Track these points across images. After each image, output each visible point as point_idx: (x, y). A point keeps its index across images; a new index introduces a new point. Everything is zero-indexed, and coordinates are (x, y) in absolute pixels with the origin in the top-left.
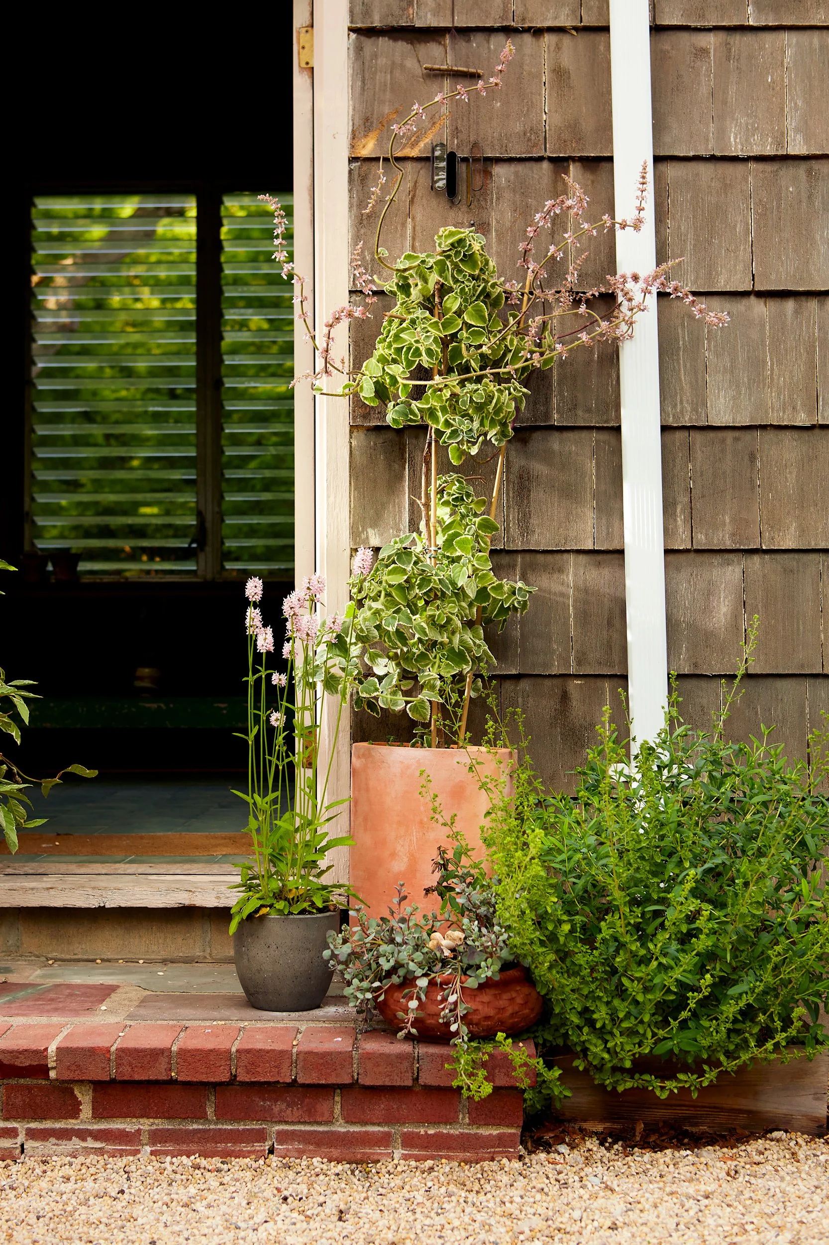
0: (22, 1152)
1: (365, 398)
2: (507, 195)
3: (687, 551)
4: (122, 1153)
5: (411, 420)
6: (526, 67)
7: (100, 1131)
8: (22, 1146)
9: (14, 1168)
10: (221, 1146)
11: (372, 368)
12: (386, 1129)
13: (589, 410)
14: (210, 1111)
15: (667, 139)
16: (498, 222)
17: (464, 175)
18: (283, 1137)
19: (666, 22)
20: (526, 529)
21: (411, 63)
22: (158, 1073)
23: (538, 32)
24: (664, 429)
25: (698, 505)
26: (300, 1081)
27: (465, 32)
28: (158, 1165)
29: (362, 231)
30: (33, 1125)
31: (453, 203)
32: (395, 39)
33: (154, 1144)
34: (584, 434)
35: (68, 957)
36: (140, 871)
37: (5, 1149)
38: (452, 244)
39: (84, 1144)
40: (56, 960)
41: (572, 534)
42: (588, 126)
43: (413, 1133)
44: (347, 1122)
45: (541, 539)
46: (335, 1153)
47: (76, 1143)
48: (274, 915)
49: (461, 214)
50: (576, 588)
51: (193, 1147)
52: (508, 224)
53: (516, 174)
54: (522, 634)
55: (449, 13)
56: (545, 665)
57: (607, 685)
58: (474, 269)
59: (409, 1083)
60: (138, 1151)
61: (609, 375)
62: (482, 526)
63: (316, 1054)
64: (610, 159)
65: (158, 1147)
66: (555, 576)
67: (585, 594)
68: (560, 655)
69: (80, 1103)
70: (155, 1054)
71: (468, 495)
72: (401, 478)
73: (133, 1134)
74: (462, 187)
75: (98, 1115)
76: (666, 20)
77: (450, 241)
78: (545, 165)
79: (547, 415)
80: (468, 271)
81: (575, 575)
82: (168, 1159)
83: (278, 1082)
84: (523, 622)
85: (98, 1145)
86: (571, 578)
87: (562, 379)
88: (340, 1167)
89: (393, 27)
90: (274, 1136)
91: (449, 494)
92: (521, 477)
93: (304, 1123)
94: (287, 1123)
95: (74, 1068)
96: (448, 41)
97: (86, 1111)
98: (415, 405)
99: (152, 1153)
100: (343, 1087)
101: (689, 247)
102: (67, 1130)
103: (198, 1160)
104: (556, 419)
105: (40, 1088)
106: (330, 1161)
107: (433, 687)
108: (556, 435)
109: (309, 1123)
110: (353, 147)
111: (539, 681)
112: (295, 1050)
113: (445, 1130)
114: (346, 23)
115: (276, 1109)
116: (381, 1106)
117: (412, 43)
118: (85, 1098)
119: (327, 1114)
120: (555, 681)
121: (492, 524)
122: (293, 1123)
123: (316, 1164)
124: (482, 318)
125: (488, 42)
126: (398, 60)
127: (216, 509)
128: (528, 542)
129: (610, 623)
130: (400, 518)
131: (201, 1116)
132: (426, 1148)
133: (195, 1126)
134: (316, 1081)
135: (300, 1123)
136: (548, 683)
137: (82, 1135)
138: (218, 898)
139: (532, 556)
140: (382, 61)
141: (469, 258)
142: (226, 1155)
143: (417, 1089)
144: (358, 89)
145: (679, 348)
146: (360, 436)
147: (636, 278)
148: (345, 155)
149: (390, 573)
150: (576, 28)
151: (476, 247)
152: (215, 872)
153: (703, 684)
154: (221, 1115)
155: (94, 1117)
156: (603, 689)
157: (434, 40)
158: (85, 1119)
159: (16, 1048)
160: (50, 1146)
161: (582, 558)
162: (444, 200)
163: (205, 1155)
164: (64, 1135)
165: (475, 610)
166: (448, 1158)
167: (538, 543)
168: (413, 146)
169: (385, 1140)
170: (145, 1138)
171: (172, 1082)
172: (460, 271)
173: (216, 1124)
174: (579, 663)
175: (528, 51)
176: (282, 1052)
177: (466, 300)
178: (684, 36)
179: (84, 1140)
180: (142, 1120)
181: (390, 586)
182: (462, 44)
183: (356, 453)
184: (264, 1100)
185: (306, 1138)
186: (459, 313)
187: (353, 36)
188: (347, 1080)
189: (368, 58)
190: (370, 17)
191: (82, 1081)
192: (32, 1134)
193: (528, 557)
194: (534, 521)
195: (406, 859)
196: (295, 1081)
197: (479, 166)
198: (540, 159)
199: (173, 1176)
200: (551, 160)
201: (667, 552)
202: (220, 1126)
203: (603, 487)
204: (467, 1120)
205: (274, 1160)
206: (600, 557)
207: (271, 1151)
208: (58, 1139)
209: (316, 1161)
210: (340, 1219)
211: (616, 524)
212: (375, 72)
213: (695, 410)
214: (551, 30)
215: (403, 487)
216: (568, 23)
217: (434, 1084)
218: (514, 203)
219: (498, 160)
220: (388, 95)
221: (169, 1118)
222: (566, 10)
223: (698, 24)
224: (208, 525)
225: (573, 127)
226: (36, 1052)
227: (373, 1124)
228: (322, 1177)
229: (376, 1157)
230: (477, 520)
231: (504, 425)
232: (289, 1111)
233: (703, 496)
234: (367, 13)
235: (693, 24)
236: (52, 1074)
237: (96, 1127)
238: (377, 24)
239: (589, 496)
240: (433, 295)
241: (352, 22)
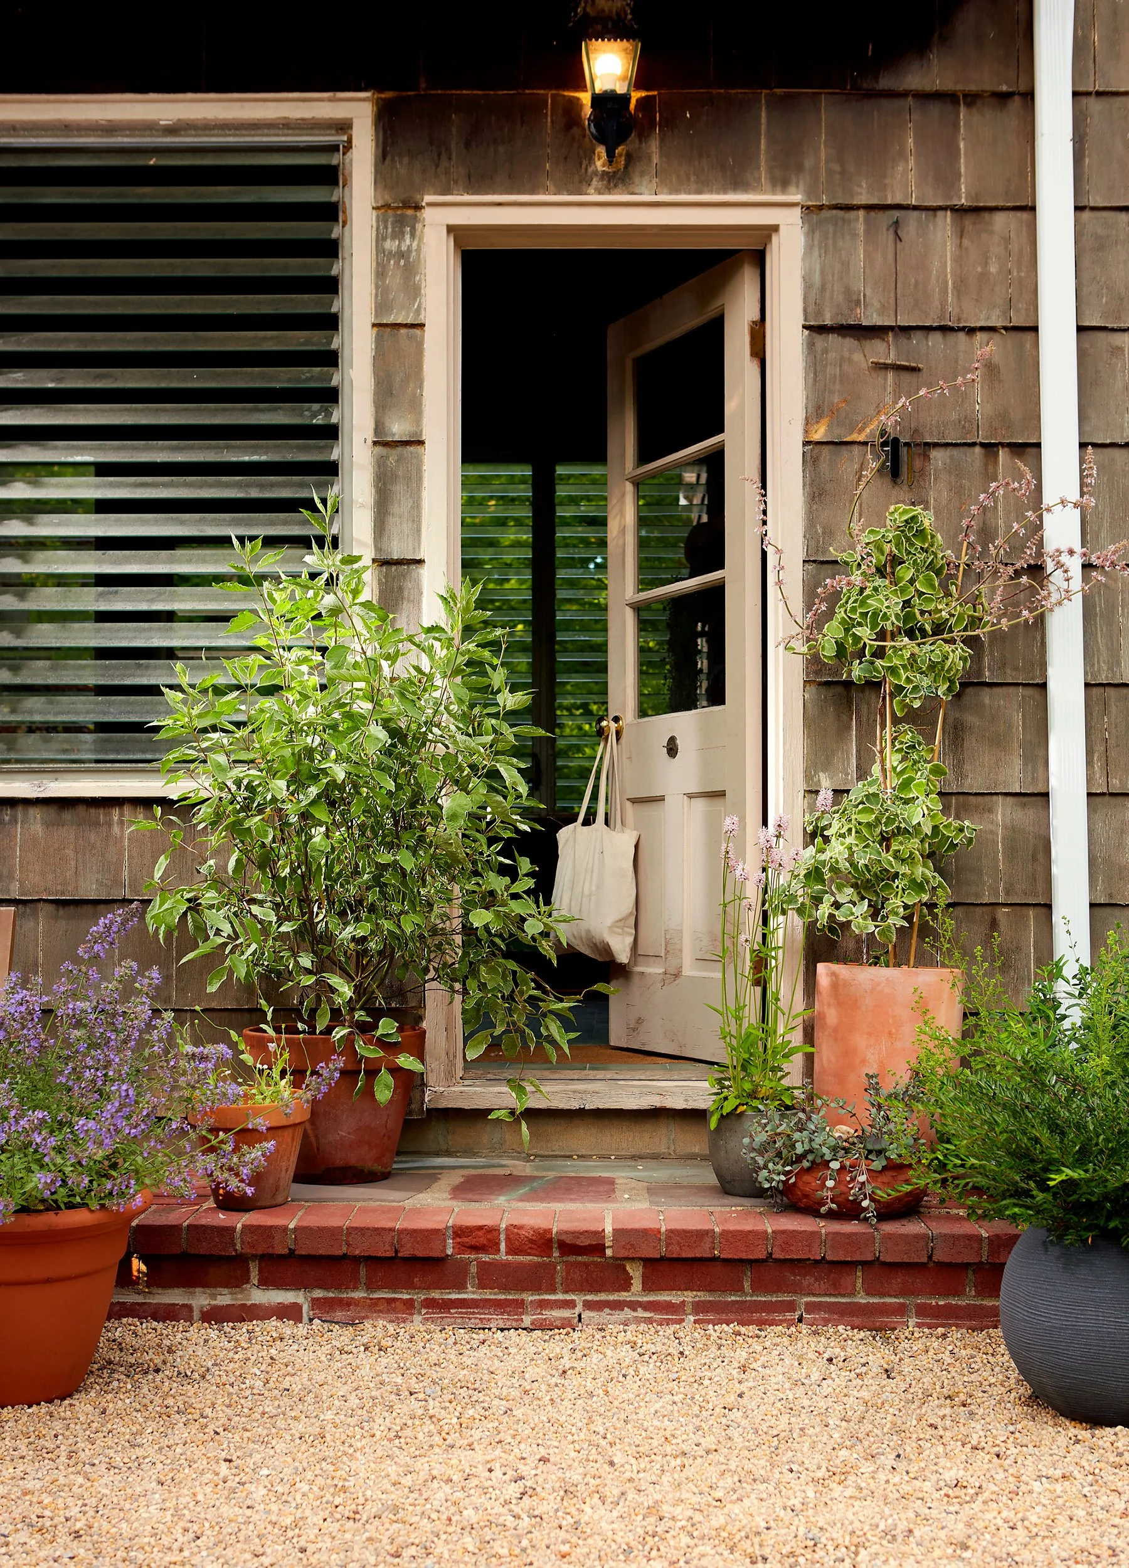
0: (580, 1320)
1: (825, 656)
2: (944, 476)
3: (1103, 794)
4: (668, 1322)
5: (875, 677)
6: (960, 362)
7: (649, 1302)
8: (580, 1316)
9: (576, 1335)
10: (756, 1316)
11: (833, 630)
12: (902, 1300)
13: (1016, 669)
14: (747, 1285)
15: (1087, 428)
16: (935, 500)
17: (906, 459)
18: (811, 1308)
19: (1087, 324)
20: (960, 774)
21: (857, 357)
22: (702, 1252)
23: (971, 331)
24: (1087, 685)
25: (1112, 754)
26: (828, 1258)
27: (906, 330)
28: (702, 1332)
29: (814, 507)
30: (589, 1297)
31: (895, 482)
32: (844, 336)
33: (697, 1314)
34: (1012, 689)
35: (546, 1153)
36: (608, 1077)
37: (565, 1319)
38: (906, 521)
39: (635, 1314)
40: (537, 1156)
41: (1001, 778)
42: (1016, 415)
43: (925, 1304)
44: (868, 1294)
45: (974, 783)
46: (857, 1321)
47: (628, 1313)
48: (749, 1113)
49: (902, 492)
50: (1005, 827)
51: (732, 1316)
52: (944, 502)
53: (951, 457)
54: (956, 867)
55: (892, 313)
56: (977, 895)
57: (1031, 912)
58: (923, 542)
59: (925, 1260)
60: (683, 1320)
61: (1034, 638)
62: (932, 771)
63: (843, 1234)
64: (1038, 445)
65: (701, 1317)
66: (986, 816)
67: (1013, 834)
68: (990, 886)
69: (631, 1278)
70: (701, 1235)
71: (920, 744)
72: (849, 728)
73: (679, 1305)
74: (904, 469)
75: (647, 1287)
76: (1087, 323)
77: (906, 517)
78: (977, 449)
79: (980, 672)
80: (919, 544)
81: (1003, 815)
82: (711, 1326)
83: (809, 1259)
84: (957, 856)
85: (647, 1315)
86: (999, 817)
87: (991, 643)
88: (862, 1334)
89: (842, 325)
90: (803, 1308)
91: (902, 743)
92: (955, 728)
93: (830, 1295)
94: (814, 1295)
95: (628, 1246)
96: (891, 339)
97: (637, 1284)
98: (879, 663)
99: (695, 1322)
100: (864, 1264)
101: (1106, 525)
102: (620, 1301)
103: (737, 1328)
104: (987, 677)
105: (595, 1264)
106: (853, 1329)
107: (896, 914)
108: (987, 690)
109: (834, 1295)
110: (806, 432)
111: (972, 908)
112: (823, 1231)
113: (953, 1301)
114: (801, 321)
115: (805, 1283)
116: (898, 1280)
117: (858, 340)
118: (635, 1272)
119: (850, 1287)
120: (985, 909)
121: (943, 769)
122: (819, 1295)
123: (842, 1331)
124: (933, 587)
125: (927, 339)
126: (846, 354)
127: (550, 752)
128: (962, 785)
129: (1034, 858)
130: (848, 764)
131: (738, 1289)
132: (937, 1317)
133: (733, 1298)
134: (842, 1259)
135: (826, 1295)
136: (979, 910)
137: (633, 1305)
138: (686, 1100)
139: (966, 797)
140: (832, 355)
141: (921, 533)
142: (761, 1324)
143: (931, 1265)
144: (811, 381)
145: (1096, 614)
146: (813, 689)
147: (1071, 552)
148: (799, 438)
149: (860, 812)
150: (1006, 328)
151: (927, 523)
152: (676, 1077)
153: (1117, 912)
154: (757, 1288)
155: (644, 1290)
156: (1028, 916)
157: (878, 337)
158: (636, 1291)
159: (577, 1229)
160: (605, 1315)
161: (1009, 799)
162: (888, 480)
163: (742, 1323)
164: (617, 1306)
165: (927, 845)
166: (957, 1326)
167: (971, 787)
168: (860, 431)
169: (901, 1310)
170: (688, 1309)
171: (714, 1259)
172: (912, 544)
173: (752, 1296)
174: (1008, 893)
175: (962, 347)
176: (812, 1233)
177: (917, 571)
178: (1101, 335)
179: (635, 1310)
180: (686, 1293)
181: (860, 823)
182: (903, 341)
183: (809, 705)
184: (795, 1275)
185: (831, 1308)
186: (912, 581)
187: (806, 332)
188: (870, 1258)
189: (819, 352)
190: (822, 315)
191: (633, 1259)
192: (588, 1305)
193: (961, 798)
194: (967, 767)
195: (875, 1066)
196: (824, 1258)
197: (920, 450)
198: (974, 444)
199: (719, 1341)
200: (982, 445)
201: (1089, 795)
202: (755, 1298)
203: (1028, 737)
204: (973, 1293)
205: (803, 1327)
206: (1025, 799)
207: (800, 1320)
208: (611, 1309)
209: (841, 1328)
210: (888, 1377)
211: (1041, 770)
212: (825, 366)
213: (1111, 669)
214: (983, 329)
215: (851, 736)
216: (999, 324)
217: (947, 1260)
218: (950, 483)
219: (936, 445)
220: (837, 386)
221: (710, 1290)
222: (997, 312)
223: (1115, 326)
224: (543, 766)
225: (1003, 417)
226: (596, 1233)
227: (890, 1296)
228: (850, 1342)
229: (893, 1325)
230: (929, 766)
231: (951, 682)
232: (817, 1285)
233: (1118, 746)
234: (819, 313)
235: (1110, 326)
236: (609, 1252)
237: (645, 1299)
238: (828, 322)
239: (1016, 745)
240: (885, 566)
241: (805, 320)
